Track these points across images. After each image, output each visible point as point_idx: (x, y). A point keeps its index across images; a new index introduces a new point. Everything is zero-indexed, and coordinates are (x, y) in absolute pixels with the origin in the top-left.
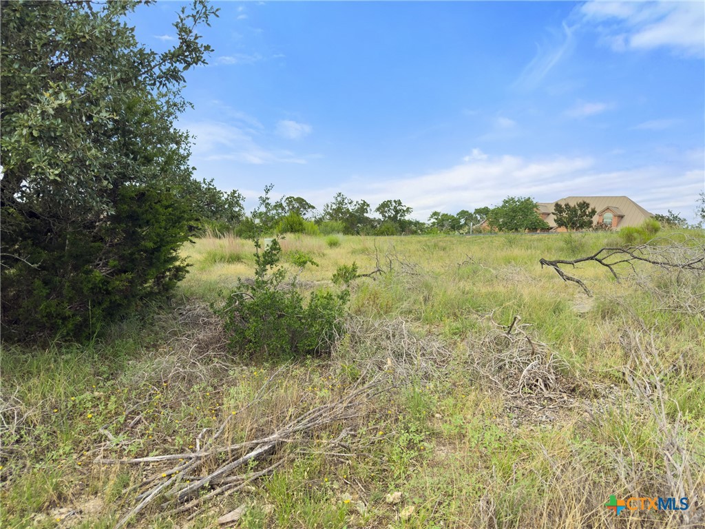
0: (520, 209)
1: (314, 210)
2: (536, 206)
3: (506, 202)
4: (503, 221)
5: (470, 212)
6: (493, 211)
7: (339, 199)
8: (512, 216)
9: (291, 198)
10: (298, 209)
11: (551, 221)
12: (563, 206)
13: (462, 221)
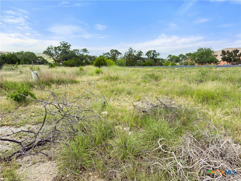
0: (206, 53)
1: (121, 55)
2: (213, 52)
3: (199, 50)
4: (197, 59)
5: (184, 55)
6: (193, 54)
7: (130, 50)
8: (201, 56)
9: (112, 50)
10: (115, 54)
11: (219, 58)
12: (226, 52)
13: (181, 59)
